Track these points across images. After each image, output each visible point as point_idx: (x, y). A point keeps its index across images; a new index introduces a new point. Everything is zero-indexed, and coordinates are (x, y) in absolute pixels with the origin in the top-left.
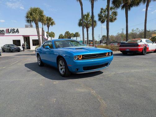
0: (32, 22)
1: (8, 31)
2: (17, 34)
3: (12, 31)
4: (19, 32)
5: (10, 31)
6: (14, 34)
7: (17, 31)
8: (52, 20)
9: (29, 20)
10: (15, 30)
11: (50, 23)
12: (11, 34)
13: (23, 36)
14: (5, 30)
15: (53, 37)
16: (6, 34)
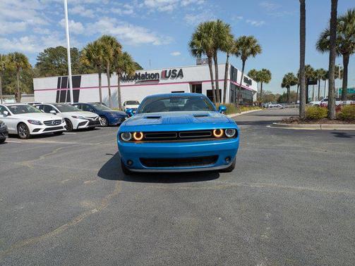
0: (202, 54)
1: (165, 75)
2: (179, 80)
3: (172, 74)
4: (183, 76)
5: (167, 75)
6: (175, 80)
7: (181, 74)
8: (255, 42)
9: (196, 50)
10: (177, 73)
11: (249, 50)
12: (169, 80)
13: (190, 83)
14: (160, 72)
15: (265, 82)
16: (161, 81)
